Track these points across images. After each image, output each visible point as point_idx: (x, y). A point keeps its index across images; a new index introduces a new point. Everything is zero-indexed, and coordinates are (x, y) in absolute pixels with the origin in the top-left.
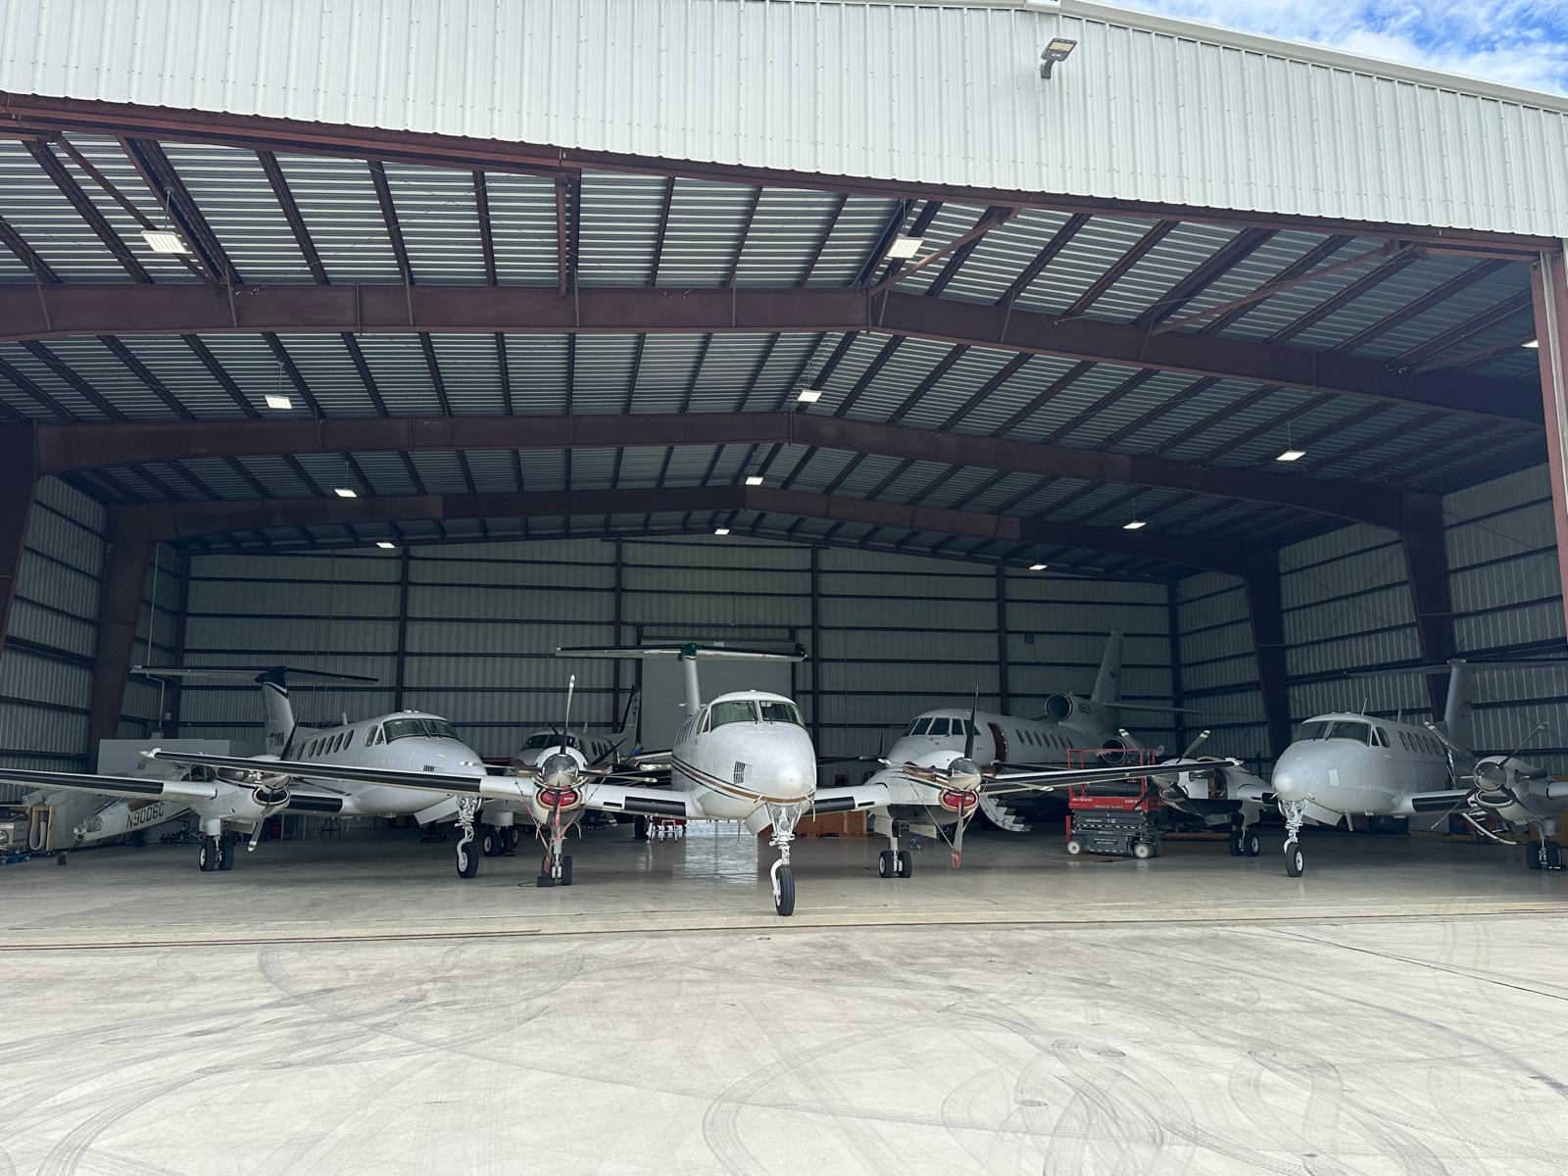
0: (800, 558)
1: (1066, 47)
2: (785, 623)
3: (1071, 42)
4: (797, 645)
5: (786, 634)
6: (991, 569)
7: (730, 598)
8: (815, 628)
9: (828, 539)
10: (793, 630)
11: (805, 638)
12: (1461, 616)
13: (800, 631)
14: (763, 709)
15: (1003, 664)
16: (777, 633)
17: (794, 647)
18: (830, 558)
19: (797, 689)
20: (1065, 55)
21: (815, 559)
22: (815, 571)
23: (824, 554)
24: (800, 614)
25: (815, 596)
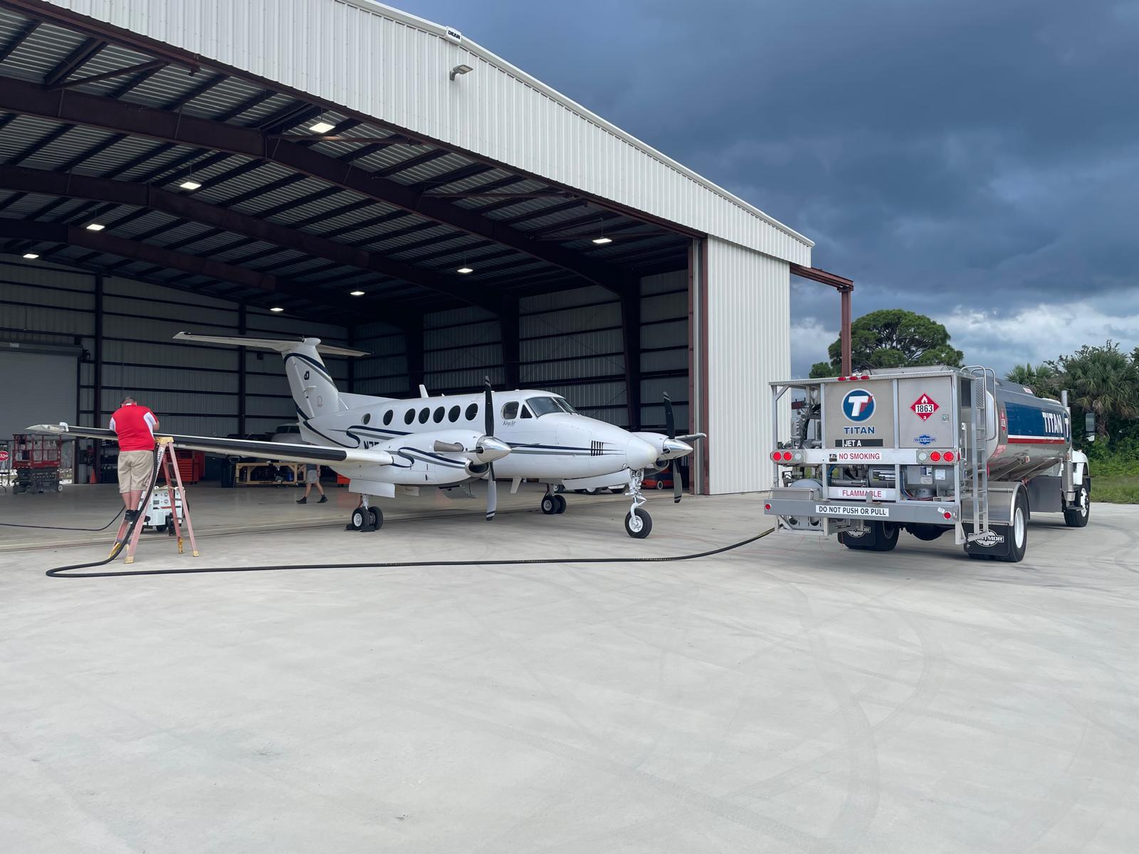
0: (87, 282)
1: (466, 69)
2: (71, 331)
3: (470, 68)
4: (83, 350)
5: (72, 340)
6: (235, 306)
7: (22, 308)
8: (98, 337)
9: (110, 270)
10: (78, 339)
11: (88, 345)
12: (523, 364)
13: (84, 339)
15: (243, 373)
16: (65, 339)
17: (82, 352)
18: (111, 285)
19: (81, 384)
20: (465, 72)
21: (99, 284)
22: (98, 293)
23: (106, 281)
24: (85, 325)
25: (98, 312)
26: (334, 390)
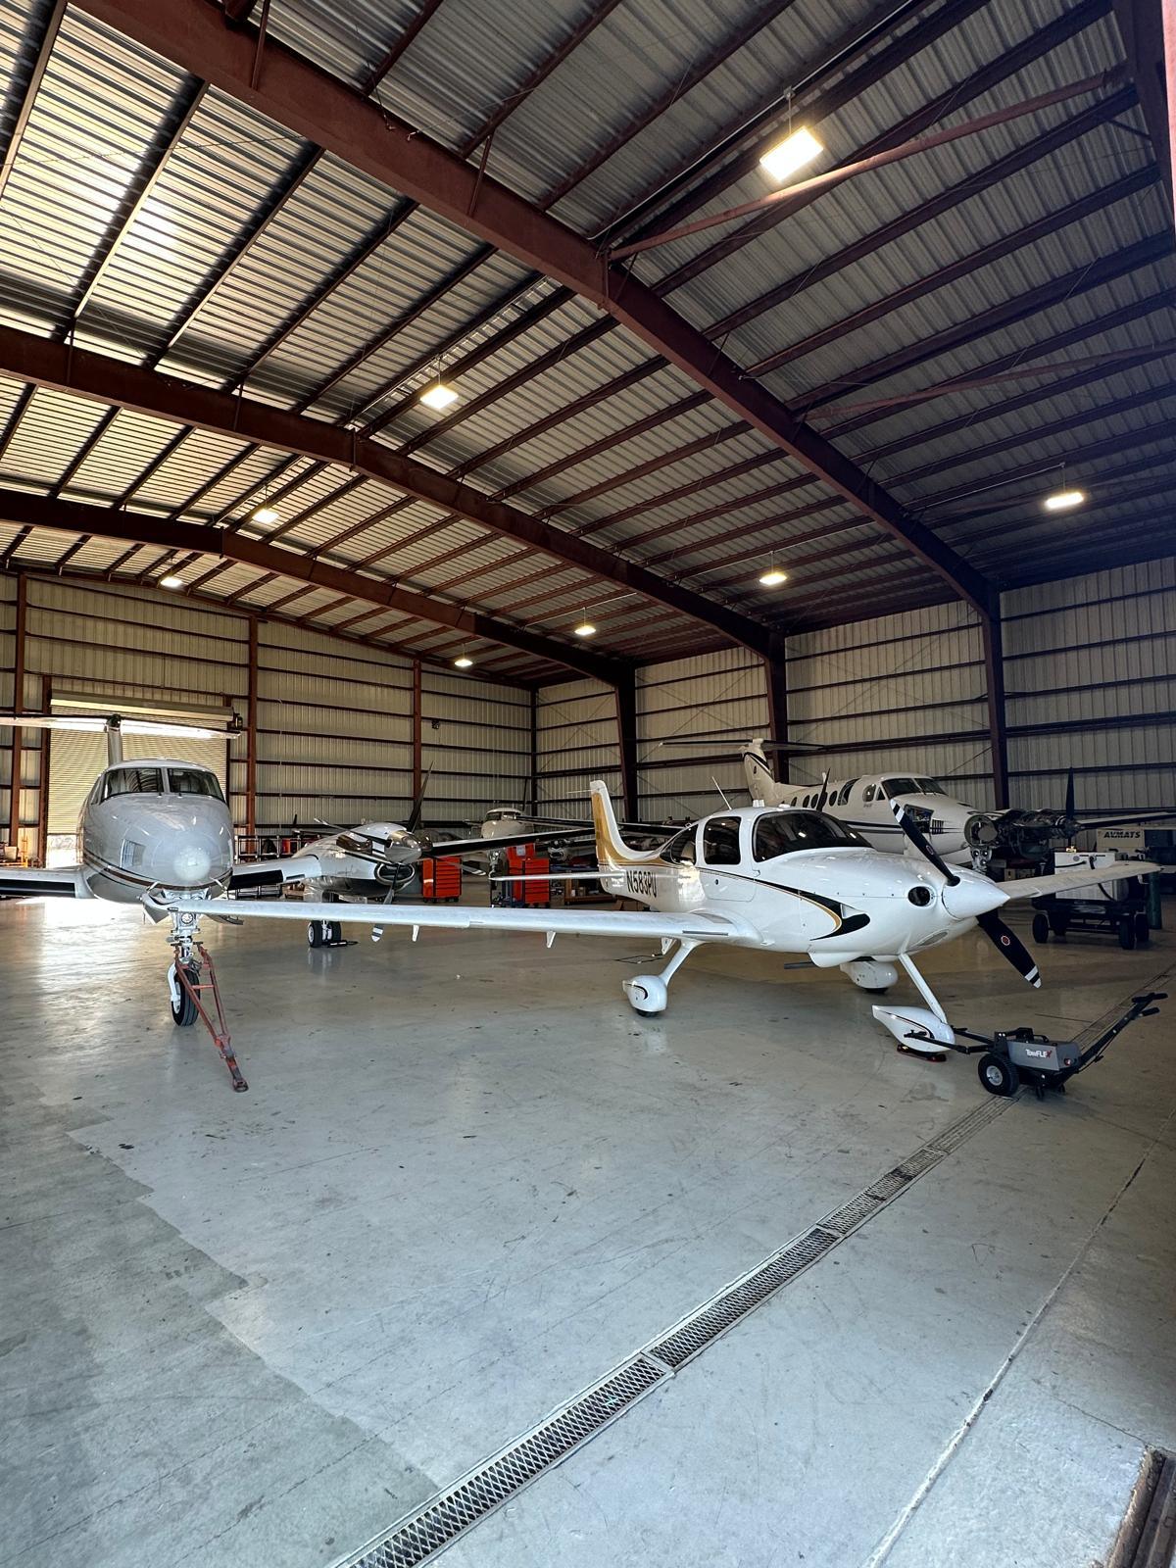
0: (237, 628)
2: (222, 690)
4: (234, 714)
5: (219, 702)
6: (409, 663)
7: (159, 661)
8: (251, 698)
10: (228, 700)
11: (240, 708)
13: (235, 699)
14: (171, 778)
15: (416, 744)
16: (211, 701)
18: (269, 632)
19: (232, 756)
21: (253, 632)
22: (252, 643)
23: (261, 628)
24: (237, 683)
25: (252, 668)
26: (771, 781)
